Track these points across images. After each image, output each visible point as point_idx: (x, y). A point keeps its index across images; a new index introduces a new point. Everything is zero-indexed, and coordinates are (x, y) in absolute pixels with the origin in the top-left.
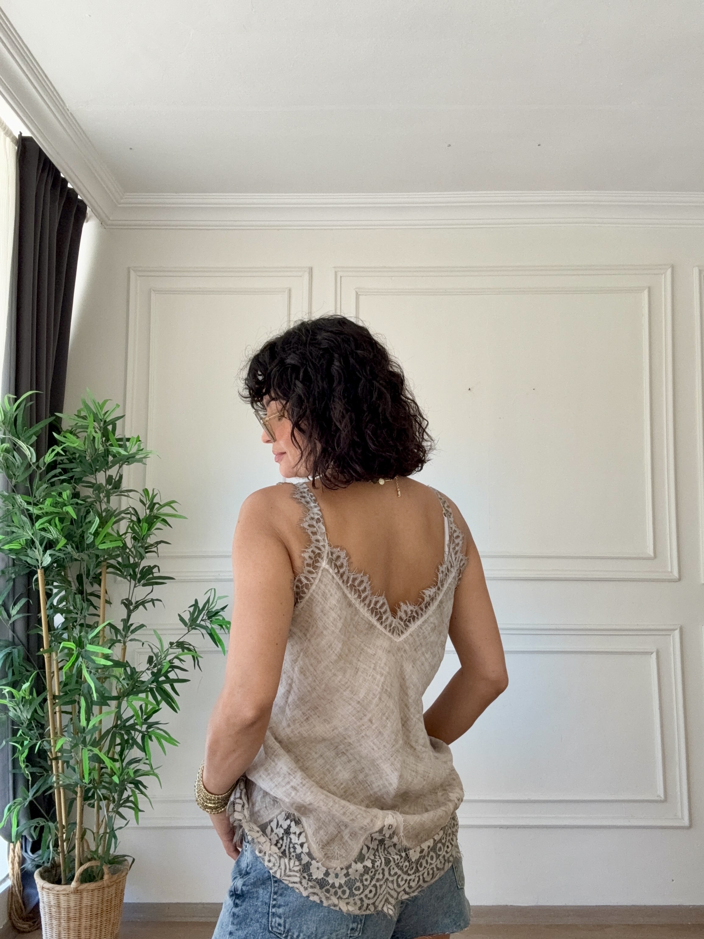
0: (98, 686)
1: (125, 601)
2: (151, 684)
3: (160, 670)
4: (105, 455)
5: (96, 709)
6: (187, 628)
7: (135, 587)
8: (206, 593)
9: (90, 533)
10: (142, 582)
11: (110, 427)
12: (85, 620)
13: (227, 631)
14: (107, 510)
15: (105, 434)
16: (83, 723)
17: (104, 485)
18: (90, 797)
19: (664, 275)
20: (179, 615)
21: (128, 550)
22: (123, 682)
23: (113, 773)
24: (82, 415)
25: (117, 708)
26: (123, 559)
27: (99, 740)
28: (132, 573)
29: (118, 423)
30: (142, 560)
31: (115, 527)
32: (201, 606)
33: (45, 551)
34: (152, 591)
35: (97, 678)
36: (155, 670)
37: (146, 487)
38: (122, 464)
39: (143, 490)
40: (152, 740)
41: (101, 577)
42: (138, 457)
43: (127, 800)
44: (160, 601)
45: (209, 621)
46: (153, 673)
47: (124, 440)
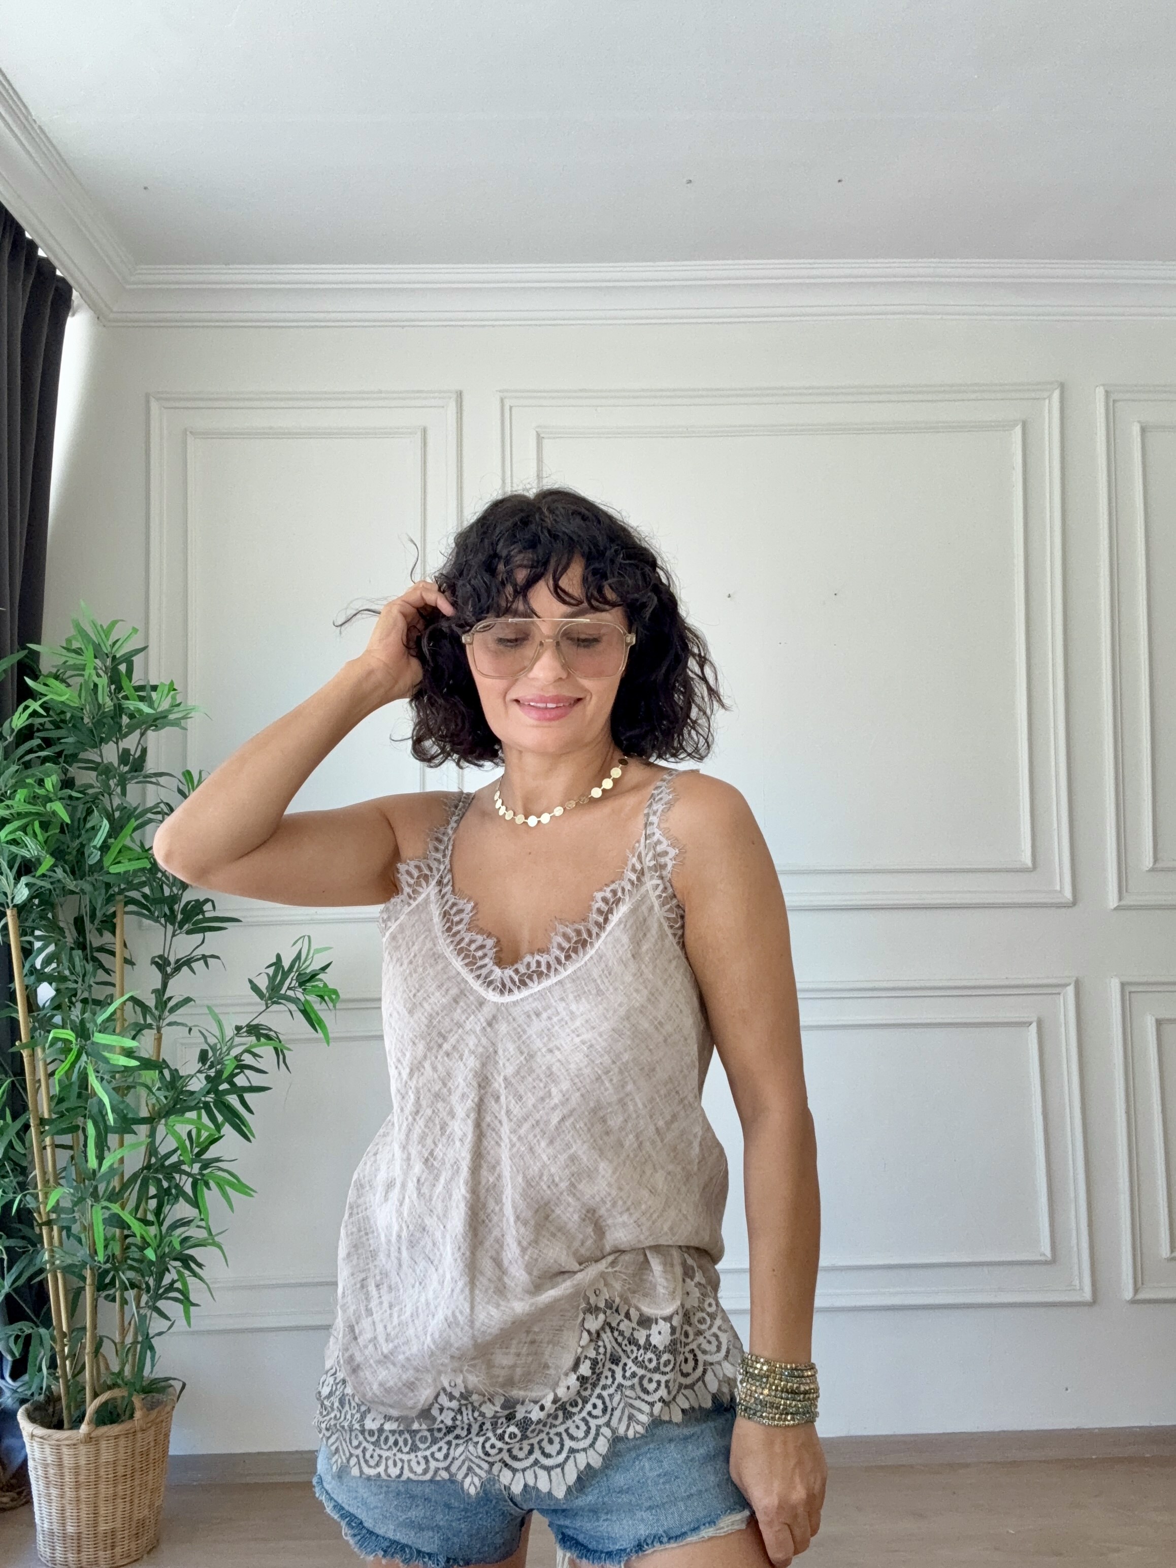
0: (114, 1102)
1: (157, 959)
2: (205, 1096)
3: (219, 1073)
4: (115, 714)
5: (113, 1139)
6: (264, 1002)
7: (174, 935)
8: (294, 944)
9: (95, 847)
10: (186, 927)
11: (123, 668)
12: (90, 992)
13: (331, 1005)
14: (122, 808)
15: (115, 679)
16: (93, 1163)
17: (116, 765)
18: (108, 1284)
19: (1047, 401)
20: (251, 981)
21: (159, 875)
22: (158, 1093)
23: (145, 1245)
24: (73, 647)
25: (149, 1136)
26: (152, 890)
27: (120, 1191)
28: (168, 913)
29: (137, 660)
30: (184, 891)
31: (137, 835)
32: (286, 964)
33: (17, 878)
34: (203, 942)
35: (114, 1089)
36: (212, 1073)
37: (189, 769)
38: (146, 730)
39: (183, 774)
40: (209, 1188)
41: (115, 920)
42: (172, 717)
43: (171, 1287)
44: (218, 958)
45: (300, 990)
46: (208, 1078)
47: (148, 688)
